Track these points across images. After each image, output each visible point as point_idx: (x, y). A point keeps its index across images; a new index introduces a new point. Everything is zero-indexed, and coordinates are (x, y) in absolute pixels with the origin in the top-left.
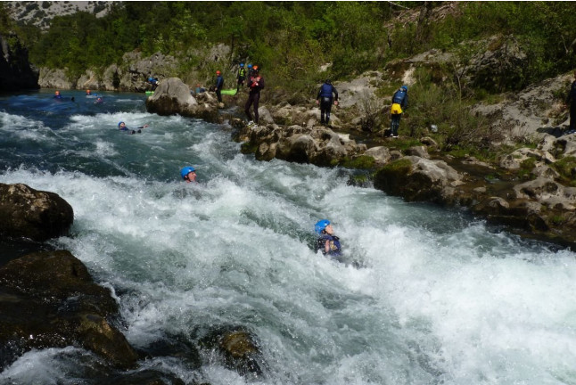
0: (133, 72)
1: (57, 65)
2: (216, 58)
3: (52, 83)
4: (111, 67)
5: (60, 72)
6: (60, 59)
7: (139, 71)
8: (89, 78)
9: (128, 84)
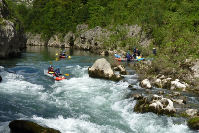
0: (82, 38)
1: (37, 31)
2: (133, 34)
3: (33, 42)
4: (69, 33)
5: (38, 36)
6: (38, 28)
7: (86, 38)
8: (55, 40)
9: (79, 45)
